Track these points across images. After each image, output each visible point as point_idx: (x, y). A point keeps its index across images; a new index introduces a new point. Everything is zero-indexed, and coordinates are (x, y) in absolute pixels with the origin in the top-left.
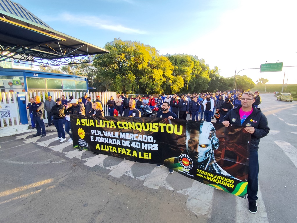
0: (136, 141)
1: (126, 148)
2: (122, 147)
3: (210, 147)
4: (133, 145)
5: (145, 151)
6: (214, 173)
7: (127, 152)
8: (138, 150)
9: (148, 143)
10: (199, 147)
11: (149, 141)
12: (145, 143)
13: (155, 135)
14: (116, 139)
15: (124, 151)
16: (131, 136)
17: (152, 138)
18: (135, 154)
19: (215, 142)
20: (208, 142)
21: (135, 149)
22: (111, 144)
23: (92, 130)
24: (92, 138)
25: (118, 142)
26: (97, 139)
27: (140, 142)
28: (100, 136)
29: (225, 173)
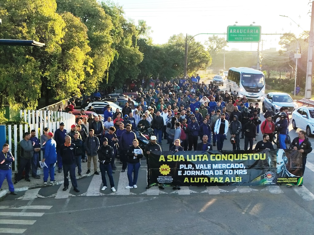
1: (218, 176)
2: (214, 176)
3: (284, 163)
4: (226, 172)
5: (237, 175)
6: (287, 177)
7: (219, 179)
8: (230, 176)
9: (239, 169)
10: (277, 165)
11: (240, 167)
12: (236, 169)
14: (209, 170)
15: (216, 180)
16: (225, 166)
17: (243, 164)
18: (227, 180)
19: (285, 160)
20: (282, 161)
21: (228, 176)
22: (202, 176)
23: (181, 165)
24: (180, 173)
25: (211, 172)
26: (186, 173)
27: (233, 169)
28: (191, 170)
29: (292, 175)
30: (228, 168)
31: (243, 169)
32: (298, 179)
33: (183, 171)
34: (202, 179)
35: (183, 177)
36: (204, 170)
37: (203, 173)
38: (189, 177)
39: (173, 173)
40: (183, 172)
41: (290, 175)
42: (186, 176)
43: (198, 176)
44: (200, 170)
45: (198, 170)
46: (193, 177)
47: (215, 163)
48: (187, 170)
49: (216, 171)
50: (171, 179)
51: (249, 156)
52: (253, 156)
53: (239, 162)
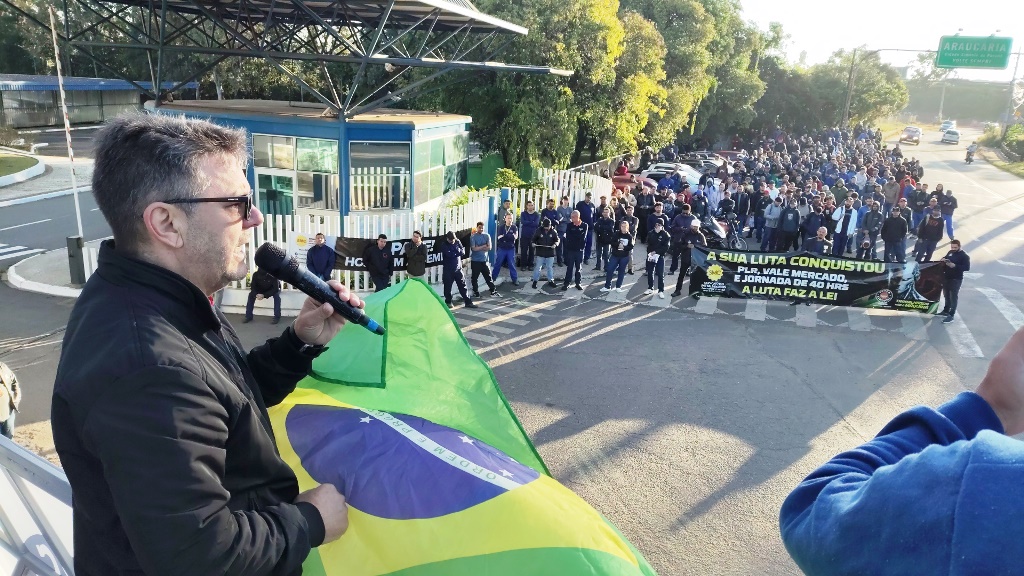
0: (817, 281)
1: (799, 288)
2: (792, 287)
3: (912, 280)
4: (813, 284)
5: (830, 290)
6: (913, 300)
7: (799, 292)
8: (818, 291)
9: (836, 282)
10: (901, 281)
11: (839, 280)
12: (831, 283)
13: (849, 275)
14: (785, 277)
15: (794, 293)
16: (812, 275)
17: (843, 276)
18: (813, 294)
19: (917, 275)
20: (911, 276)
21: (815, 289)
22: (772, 285)
23: (739, 268)
24: (737, 278)
25: (788, 281)
26: (747, 279)
27: (825, 281)
28: (753, 274)
29: (922, 298)
30: (817, 278)
31: (842, 283)
32: (931, 304)
33: (743, 275)
34: (771, 288)
35: (741, 285)
36: (777, 277)
37: (773, 280)
38: (751, 285)
39: (727, 278)
40: (742, 278)
41: (918, 297)
42: (747, 284)
43: (765, 285)
44: (771, 276)
45: (766, 276)
46: (758, 285)
47: (798, 268)
48: (748, 274)
49: (796, 280)
50: (723, 287)
51: (856, 266)
52: (862, 266)
53: (838, 272)
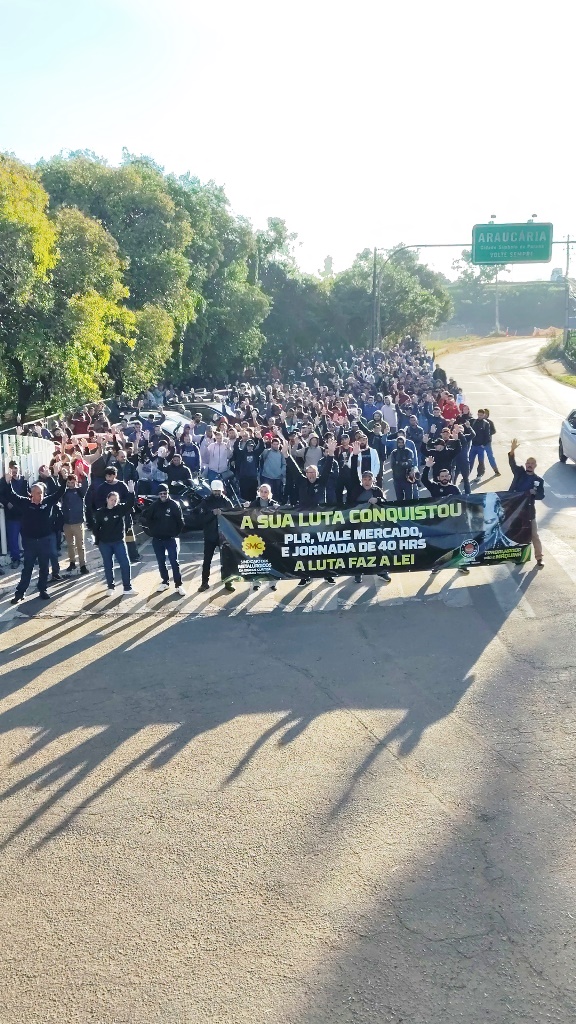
0: (387, 540)
1: (366, 555)
3: (497, 520)
4: (383, 546)
6: (503, 547)
7: (367, 562)
8: (390, 554)
10: (485, 525)
11: (412, 535)
14: (347, 543)
15: (361, 562)
16: (381, 533)
21: (387, 553)
22: (333, 556)
23: (286, 536)
24: (285, 552)
25: (351, 548)
26: (299, 551)
27: (396, 539)
29: (513, 543)
30: (386, 536)
31: (417, 538)
32: (524, 548)
33: (292, 547)
35: (292, 561)
38: (305, 559)
39: (271, 554)
41: (508, 543)
42: (300, 558)
43: (323, 557)
46: (314, 558)
47: (359, 526)
48: (300, 545)
49: (361, 545)
50: (267, 566)
51: (427, 511)
52: (435, 511)
53: (409, 524)
